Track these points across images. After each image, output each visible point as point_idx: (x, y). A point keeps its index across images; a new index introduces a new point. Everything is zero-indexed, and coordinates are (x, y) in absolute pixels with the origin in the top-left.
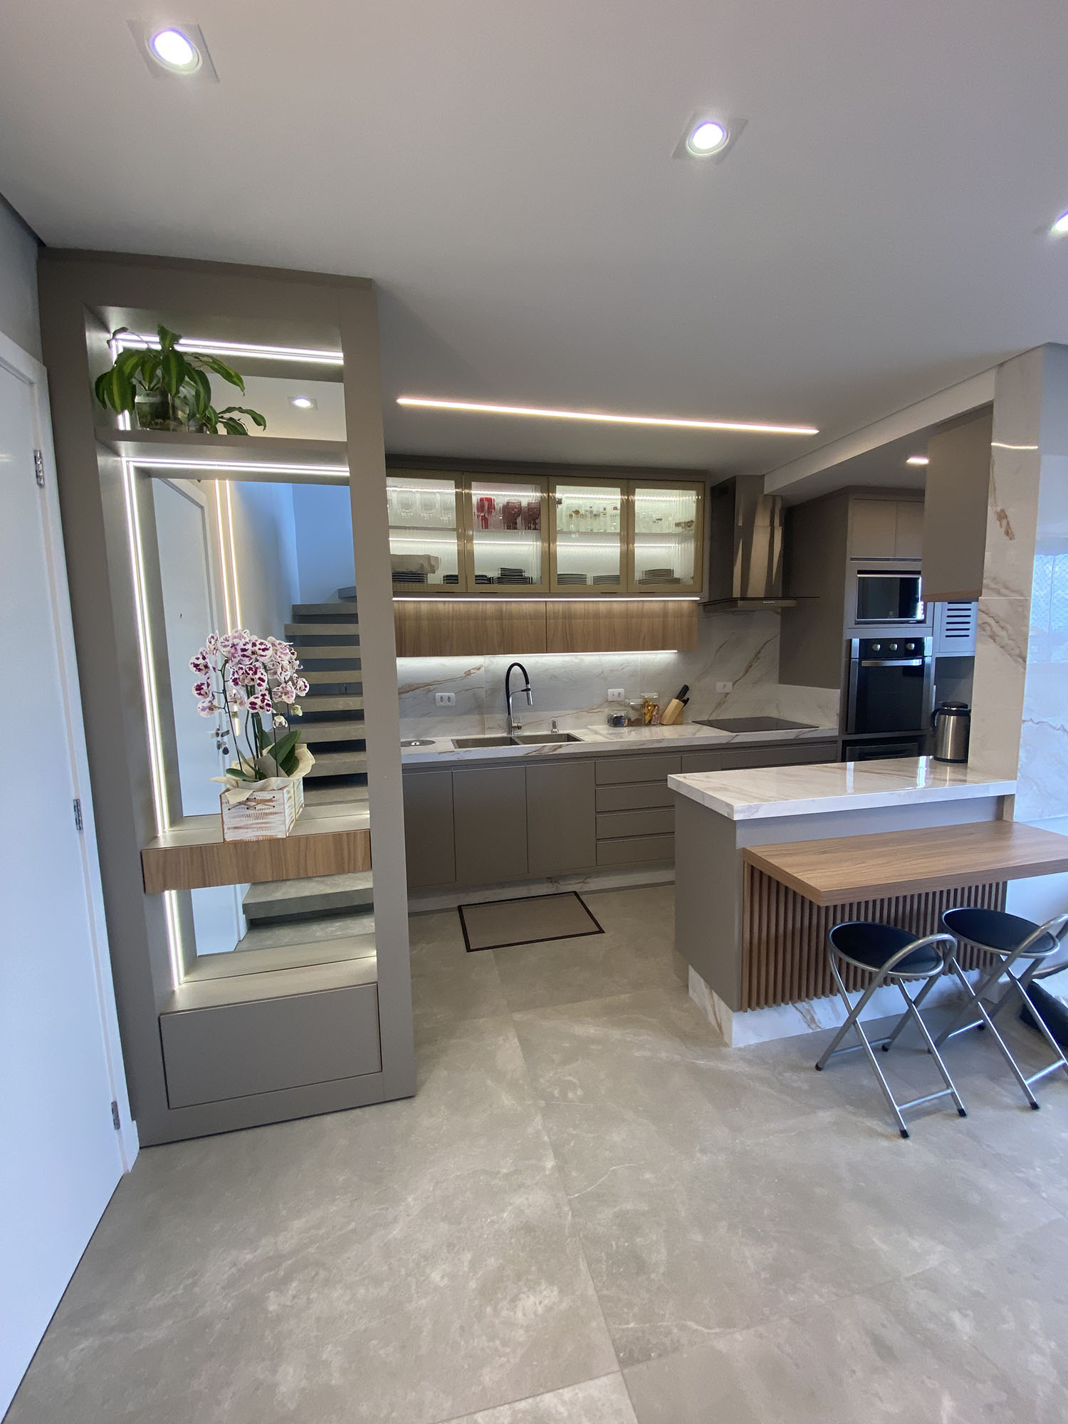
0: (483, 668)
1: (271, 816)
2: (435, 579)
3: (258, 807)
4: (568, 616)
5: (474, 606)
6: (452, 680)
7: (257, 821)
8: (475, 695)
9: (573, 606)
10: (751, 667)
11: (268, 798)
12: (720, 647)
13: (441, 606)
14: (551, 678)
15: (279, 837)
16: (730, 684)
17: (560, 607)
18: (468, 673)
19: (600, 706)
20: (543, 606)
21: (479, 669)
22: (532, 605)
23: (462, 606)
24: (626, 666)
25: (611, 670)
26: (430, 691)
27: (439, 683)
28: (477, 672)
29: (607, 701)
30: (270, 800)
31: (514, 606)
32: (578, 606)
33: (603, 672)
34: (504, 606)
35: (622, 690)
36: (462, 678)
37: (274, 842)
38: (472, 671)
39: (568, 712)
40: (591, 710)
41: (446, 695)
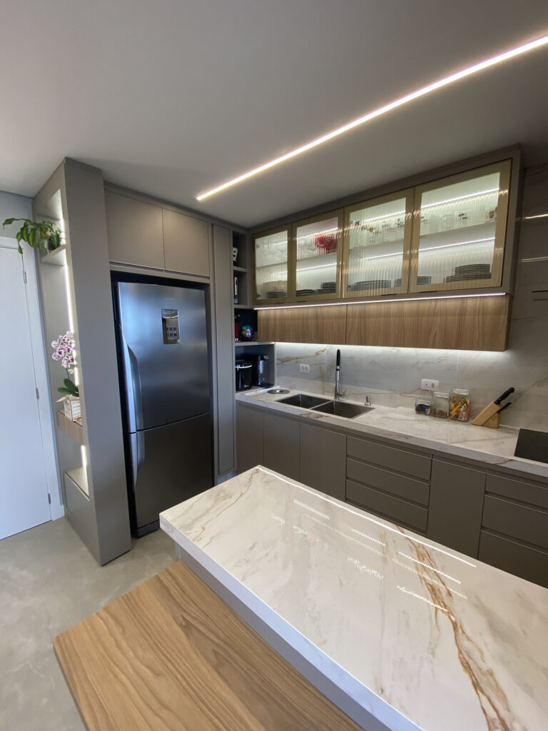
0: (326, 352)
4: (364, 316)
6: (308, 357)
8: (320, 368)
9: (368, 307)
15: (71, 420)
17: (357, 309)
18: (317, 354)
19: (413, 392)
20: (344, 309)
21: (324, 351)
22: (337, 308)
24: (443, 360)
26: (298, 362)
27: (302, 358)
28: (323, 353)
29: (420, 389)
31: (325, 309)
33: (417, 363)
35: (436, 382)
36: (314, 356)
38: (320, 353)
39: (384, 391)
40: (404, 393)
41: (305, 366)
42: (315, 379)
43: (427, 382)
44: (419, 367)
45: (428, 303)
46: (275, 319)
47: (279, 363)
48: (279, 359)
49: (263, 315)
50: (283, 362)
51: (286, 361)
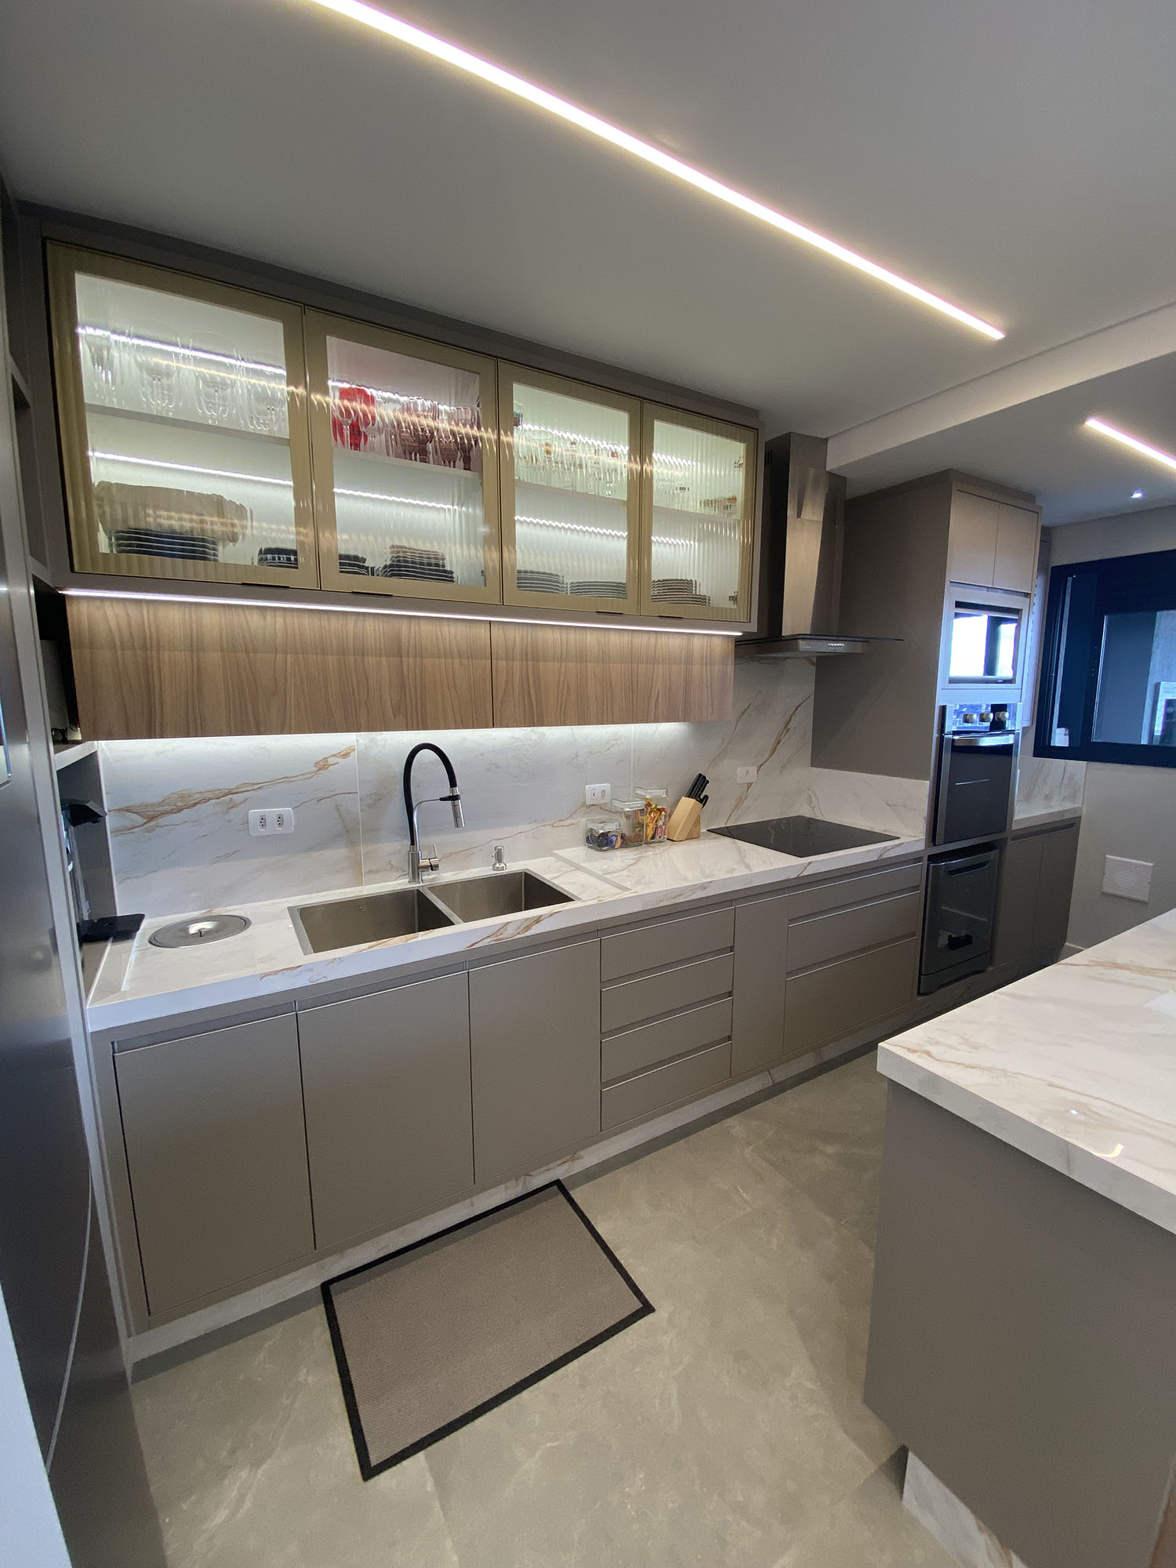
0: (354, 755)
2: (238, 555)
4: (533, 656)
5: (335, 623)
6: (286, 780)
8: (337, 808)
9: (541, 634)
10: (779, 742)
12: (742, 713)
13: (255, 619)
16: (752, 771)
17: (517, 636)
18: (323, 765)
19: (572, 814)
20: (483, 631)
21: (346, 755)
22: (461, 629)
23: (306, 621)
24: (611, 745)
25: (589, 753)
26: (236, 806)
27: (254, 787)
28: (343, 762)
29: (584, 806)
32: (549, 636)
33: (576, 757)
34: (404, 626)
36: (307, 776)
38: (331, 761)
39: (521, 828)
40: (557, 821)
41: (271, 812)
42: (320, 845)
43: (595, 789)
44: (579, 764)
45: (645, 637)
46: (195, 645)
47: (128, 823)
48: (128, 810)
49: (113, 623)
50: (152, 819)
51: (171, 812)
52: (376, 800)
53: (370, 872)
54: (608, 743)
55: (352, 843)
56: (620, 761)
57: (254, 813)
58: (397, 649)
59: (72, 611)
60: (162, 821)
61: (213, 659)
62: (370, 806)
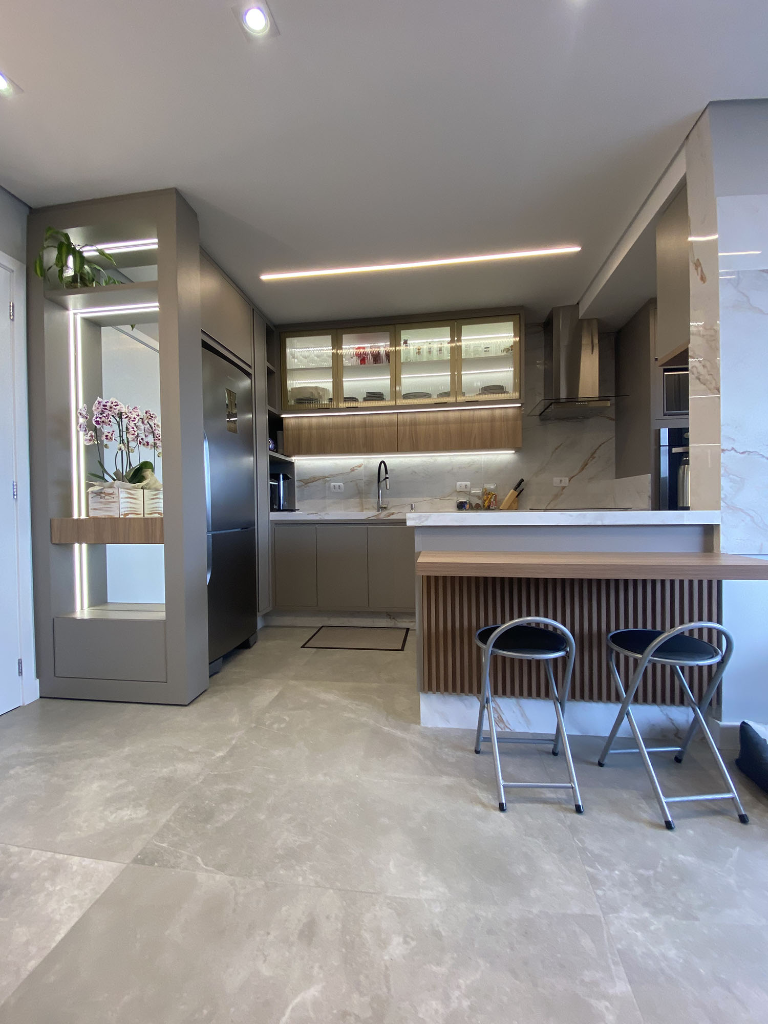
0: (363, 466)
1: (113, 504)
2: (324, 401)
3: (107, 497)
4: (414, 424)
5: (347, 418)
6: (342, 474)
7: (106, 506)
8: (357, 484)
9: (417, 415)
10: (586, 465)
11: (111, 492)
12: (556, 449)
13: (325, 419)
14: (412, 474)
15: (116, 517)
16: (566, 481)
17: (408, 417)
18: (353, 470)
19: (450, 495)
20: (395, 417)
21: (360, 467)
22: (387, 416)
23: (338, 419)
24: (472, 465)
25: (460, 468)
26: (327, 482)
27: (333, 475)
28: (359, 469)
29: (456, 491)
30: (111, 494)
31: (374, 418)
32: (422, 416)
33: (452, 469)
34: (367, 418)
35: (468, 483)
36: (348, 473)
37: (113, 520)
38: (355, 468)
39: (425, 499)
40: (443, 498)
41: (337, 484)
42: (351, 497)
43: (461, 484)
44: (454, 473)
46: (310, 427)
47: (301, 485)
48: (301, 481)
49: (292, 423)
50: (306, 484)
51: (310, 482)
52: (369, 483)
53: (366, 509)
54: (469, 464)
55: (361, 498)
56: (477, 472)
57: (332, 484)
58: (364, 425)
59: (285, 422)
60: (309, 484)
61: (314, 432)
62: (367, 485)
